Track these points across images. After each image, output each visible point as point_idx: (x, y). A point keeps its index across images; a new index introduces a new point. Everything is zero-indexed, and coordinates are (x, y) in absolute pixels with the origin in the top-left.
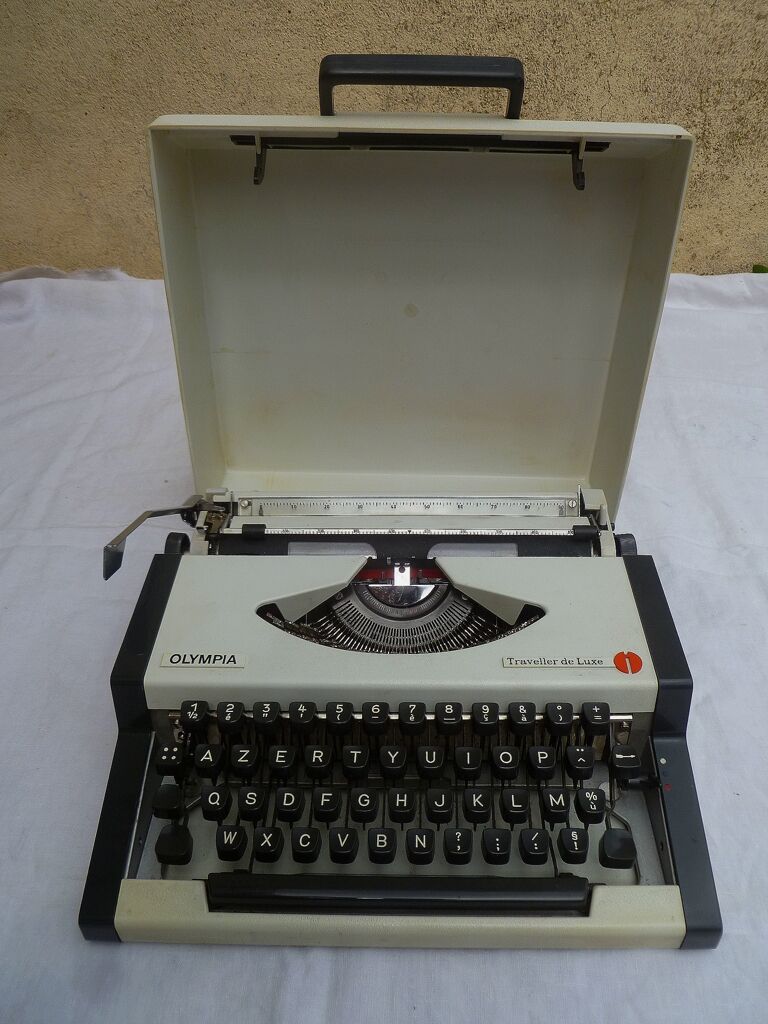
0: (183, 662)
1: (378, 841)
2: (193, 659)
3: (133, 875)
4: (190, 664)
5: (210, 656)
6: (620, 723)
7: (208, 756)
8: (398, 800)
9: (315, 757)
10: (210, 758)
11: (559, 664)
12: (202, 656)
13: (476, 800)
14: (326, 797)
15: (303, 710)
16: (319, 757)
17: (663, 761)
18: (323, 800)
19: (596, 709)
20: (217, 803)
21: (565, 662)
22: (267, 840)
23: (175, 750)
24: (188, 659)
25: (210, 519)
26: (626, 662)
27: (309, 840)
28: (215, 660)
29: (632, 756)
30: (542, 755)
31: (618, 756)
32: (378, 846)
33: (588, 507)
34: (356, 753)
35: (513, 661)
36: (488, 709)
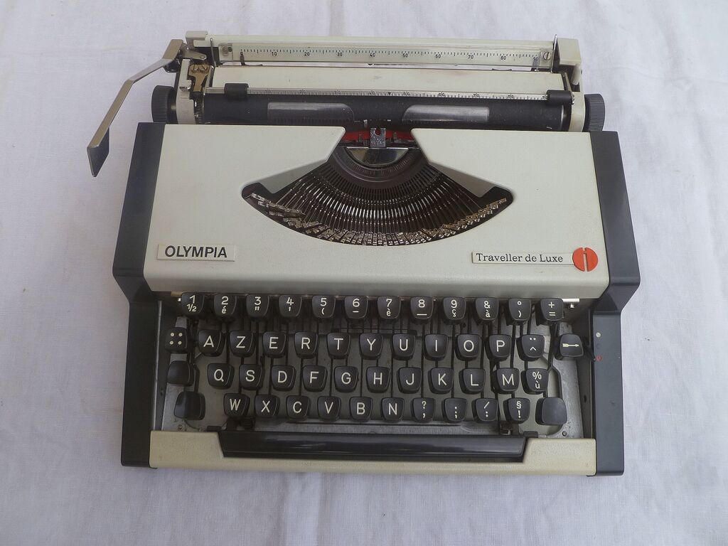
0: (178, 255)
1: (358, 408)
2: (187, 252)
3: (159, 428)
4: (184, 258)
5: (202, 249)
6: (568, 305)
7: (209, 342)
8: (375, 378)
9: (303, 343)
10: (212, 344)
11: (523, 260)
12: (195, 248)
13: (440, 379)
14: (314, 375)
15: (291, 303)
16: (307, 344)
17: (598, 335)
18: (311, 378)
19: (552, 305)
20: (221, 379)
21: (530, 259)
22: (266, 407)
23: (181, 335)
24: (182, 252)
25: (193, 72)
26: (584, 259)
27: (301, 407)
28: (207, 253)
29: (577, 345)
30: (500, 344)
31: (565, 345)
32: (358, 413)
34: (339, 339)
35: (482, 258)
36: (456, 303)
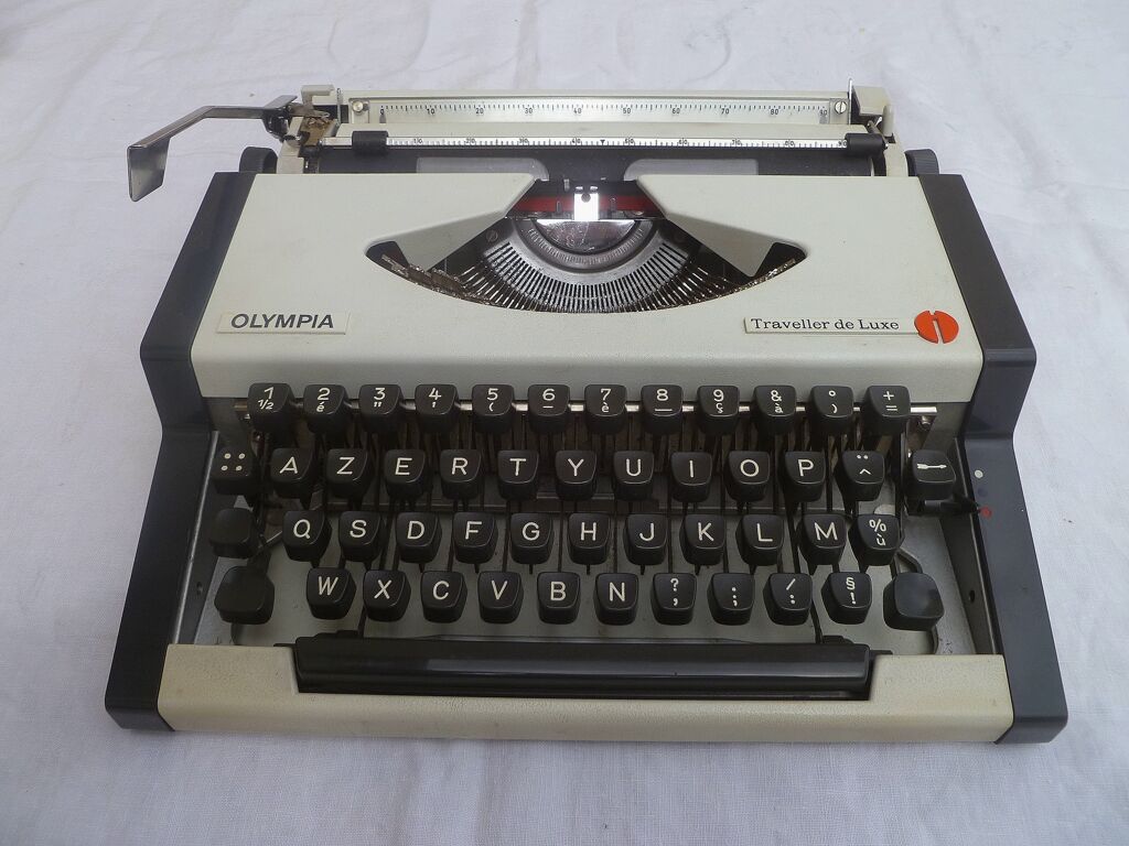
0: (252, 326)
1: (553, 591)
2: (267, 322)
3: (188, 638)
4: (263, 329)
5: (293, 317)
6: (918, 417)
7: (291, 466)
8: (583, 531)
9: (455, 466)
10: (295, 469)
11: (830, 327)
12: (281, 317)
13: (702, 532)
14: (472, 527)
15: (437, 397)
16: (462, 467)
17: (979, 474)
18: (468, 531)
19: (889, 396)
20: (306, 534)
21: (841, 325)
22: (384, 589)
23: (242, 456)
24: (260, 321)
25: (307, 127)
26: (933, 327)
27: (447, 590)
28: (300, 322)
29: (942, 467)
30: (805, 465)
31: (921, 466)
32: (552, 598)
33: (864, 110)
34: (518, 461)
35: (761, 324)
36: (722, 395)
